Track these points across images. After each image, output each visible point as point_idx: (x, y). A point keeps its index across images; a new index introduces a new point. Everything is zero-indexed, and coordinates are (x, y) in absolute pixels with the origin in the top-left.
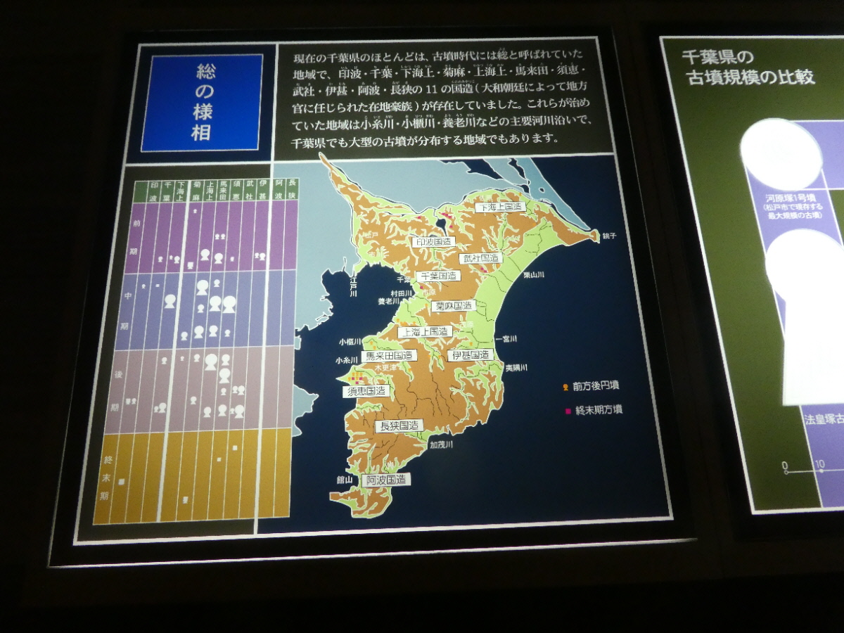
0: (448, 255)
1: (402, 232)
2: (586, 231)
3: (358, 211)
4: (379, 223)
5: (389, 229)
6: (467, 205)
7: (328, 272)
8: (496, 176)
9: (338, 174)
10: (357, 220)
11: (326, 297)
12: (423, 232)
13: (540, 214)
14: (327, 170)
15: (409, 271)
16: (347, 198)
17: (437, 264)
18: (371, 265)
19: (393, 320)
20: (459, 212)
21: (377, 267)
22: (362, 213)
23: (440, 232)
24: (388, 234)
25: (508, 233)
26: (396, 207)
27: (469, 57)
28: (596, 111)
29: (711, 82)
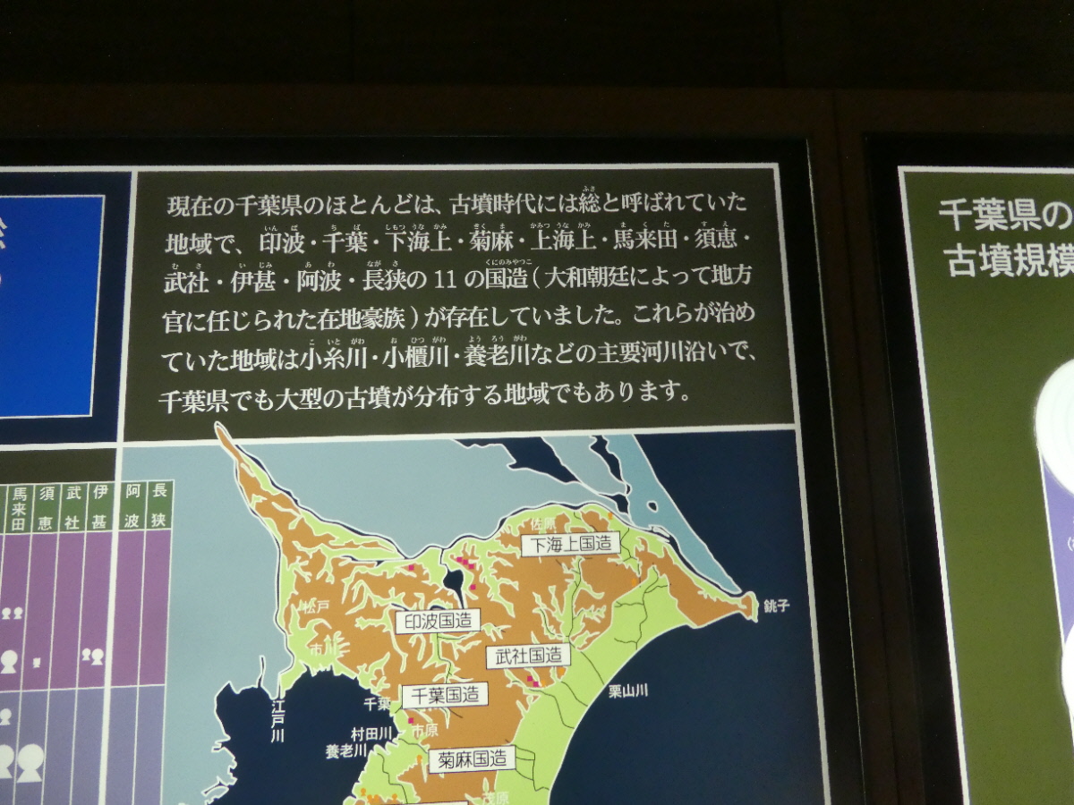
0: (464, 649)
1: (378, 601)
2: (731, 595)
3: (292, 554)
4: (331, 580)
5: (351, 592)
6: (506, 539)
7: (228, 688)
8: (566, 476)
9: (253, 471)
10: (290, 572)
11: (224, 744)
12: (418, 600)
13: (647, 558)
14: (232, 461)
15: (388, 686)
16: (270, 526)
17: (442, 669)
18: (314, 674)
19: (353, 792)
20: (490, 554)
21: (326, 676)
22: (299, 558)
23: (450, 599)
24: (350, 604)
25: (584, 601)
26: (366, 545)
27: (523, 205)
28: (764, 332)
29: (991, 270)
